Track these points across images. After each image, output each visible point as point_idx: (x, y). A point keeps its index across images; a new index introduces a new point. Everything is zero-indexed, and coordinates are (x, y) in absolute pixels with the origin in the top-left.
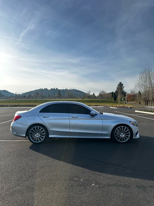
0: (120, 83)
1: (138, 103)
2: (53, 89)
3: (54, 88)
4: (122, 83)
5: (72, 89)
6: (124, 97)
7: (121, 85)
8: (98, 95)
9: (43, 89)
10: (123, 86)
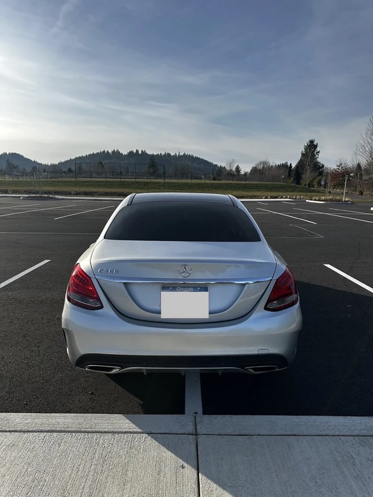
0: (312, 142)
1: (357, 193)
2: (135, 152)
3: (137, 151)
4: (315, 143)
5: (182, 154)
6: (320, 177)
7: (312, 147)
8: (248, 170)
9: (110, 152)
10: (318, 149)
